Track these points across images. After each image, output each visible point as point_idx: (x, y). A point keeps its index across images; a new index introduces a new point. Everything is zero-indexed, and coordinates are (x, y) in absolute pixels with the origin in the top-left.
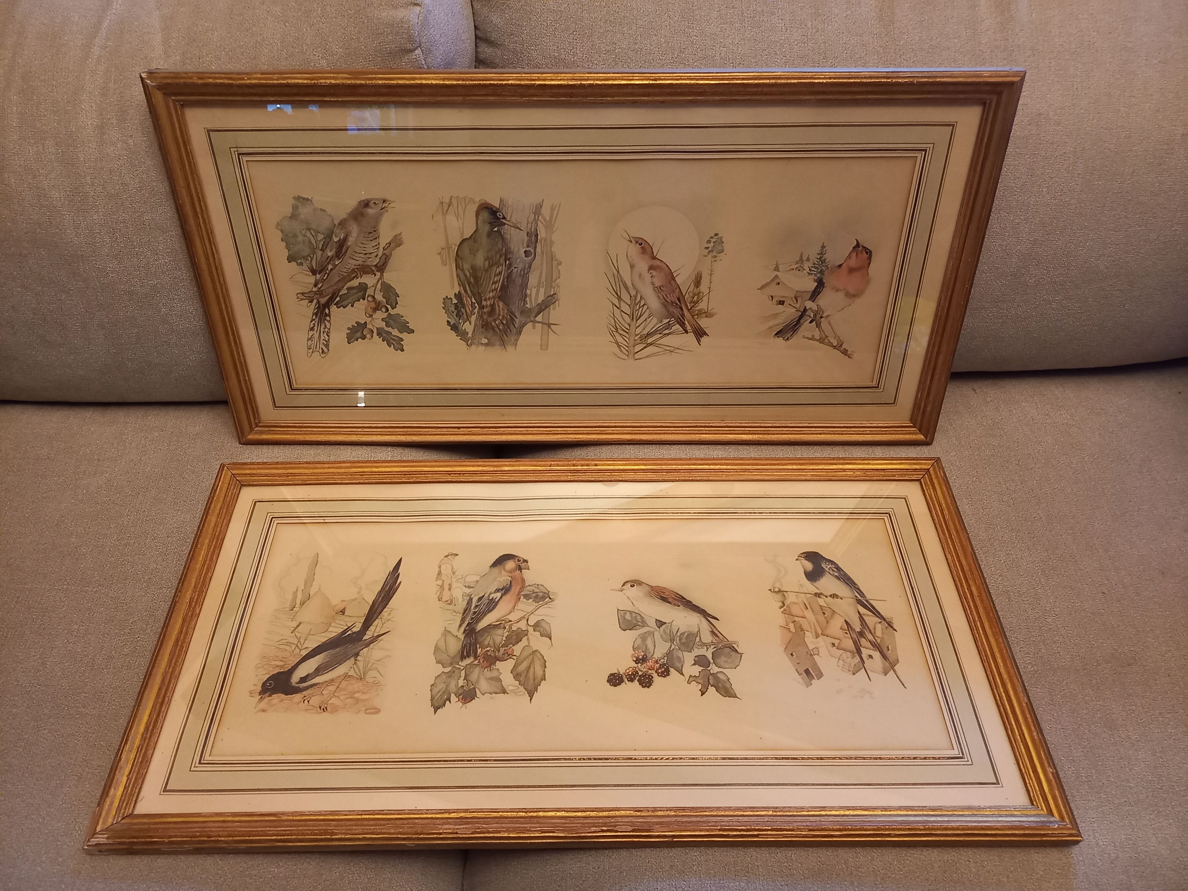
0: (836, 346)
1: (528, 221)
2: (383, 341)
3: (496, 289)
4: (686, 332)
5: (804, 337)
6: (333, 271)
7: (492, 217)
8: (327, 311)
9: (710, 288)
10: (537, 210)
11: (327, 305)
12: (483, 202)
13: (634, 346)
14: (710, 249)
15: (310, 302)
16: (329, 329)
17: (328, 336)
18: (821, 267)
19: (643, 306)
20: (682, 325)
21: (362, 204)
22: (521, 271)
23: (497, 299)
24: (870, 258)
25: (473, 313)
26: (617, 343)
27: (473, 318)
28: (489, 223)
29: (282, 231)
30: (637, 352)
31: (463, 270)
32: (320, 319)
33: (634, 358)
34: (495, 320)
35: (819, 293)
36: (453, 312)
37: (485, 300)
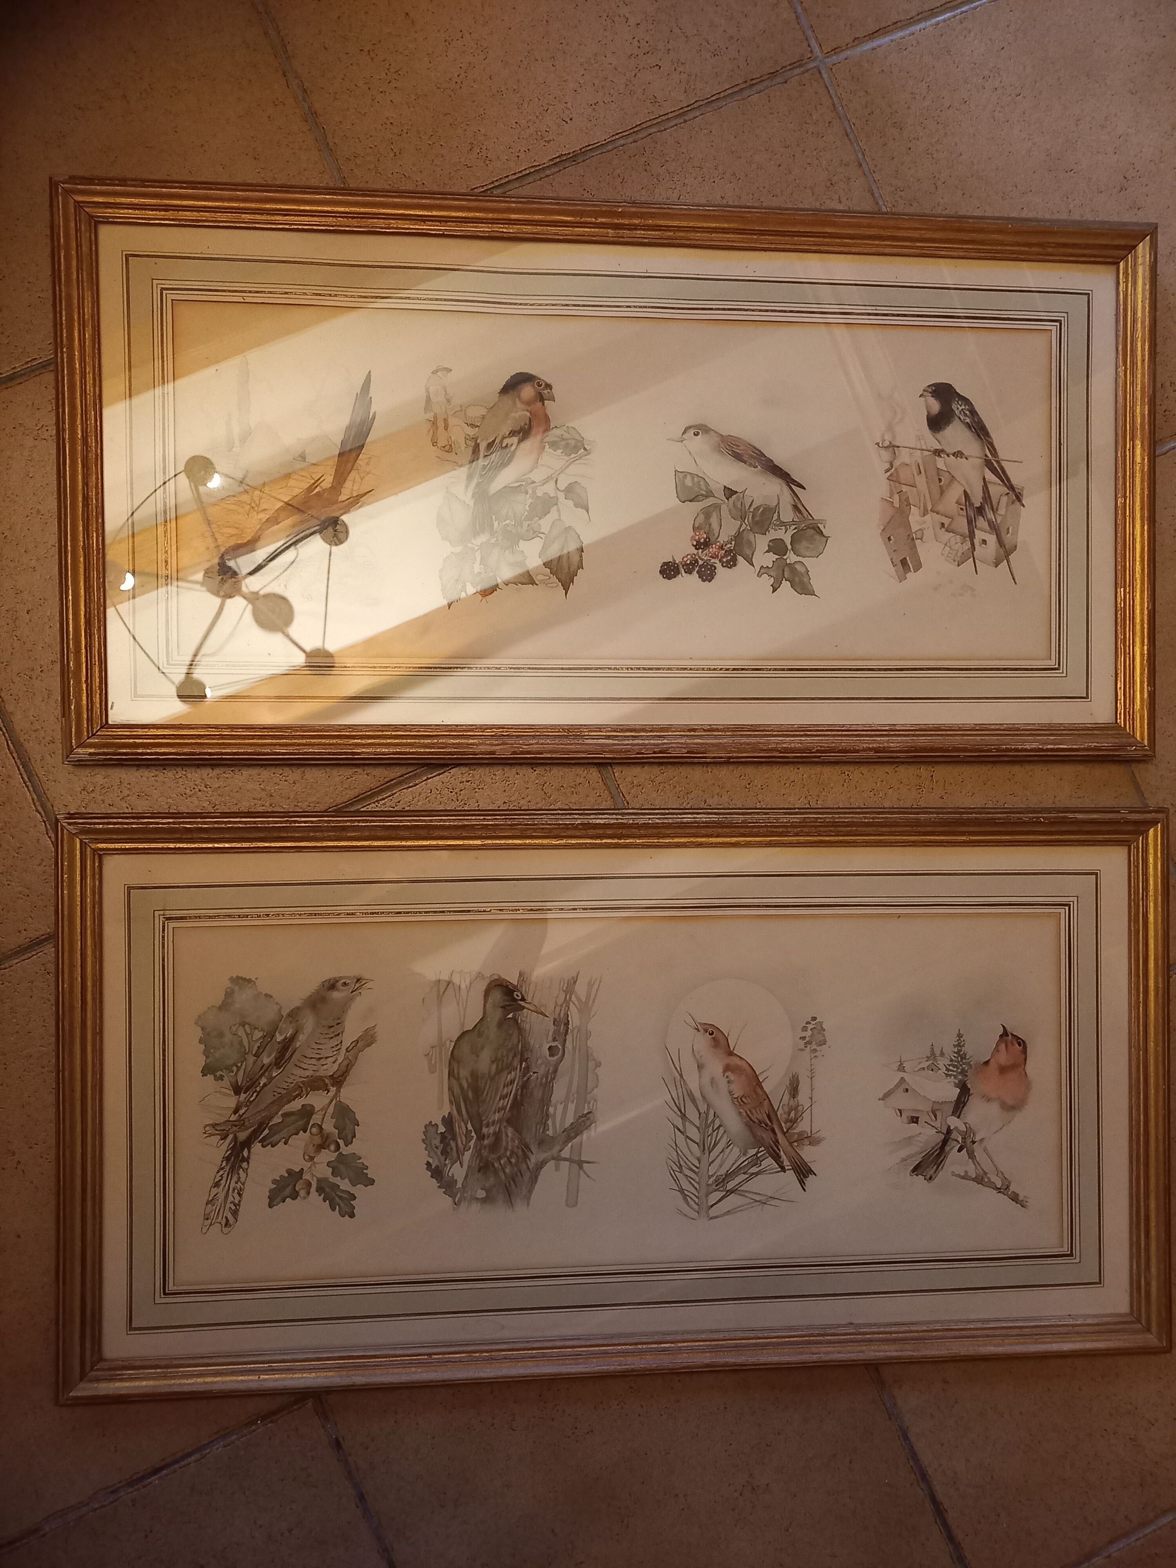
0: (1000, 1189)
1: (556, 1004)
2: (325, 1201)
3: (504, 1108)
4: (783, 1169)
5: (953, 1174)
6: (266, 1088)
7: (506, 998)
8: (245, 1153)
9: (811, 1098)
10: (569, 987)
11: (247, 1143)
12: (496, 977)
13: (707, 1195)
14: (807, 1039)
15: (222, 1139)
16: (243, 1184)
17: (240, 1195)
18: (961, 1065)
19: (718, 1128)
20: (777, 1158)
21: (326, 984)
22: (542, 1079)
23: (505, 1124)
24: (1025, 1051)
25: (467, 1148)
26: (682, 1191)
27: (467, 1156)
28: (502, 1007)
29: (203, 1029)
30: (712, 1206)
31: (458, 1079)
32: (232, 1169)
33: (708, 1216)
34: (499, 1158)
35: (965, 1104)
36: (437, 1148)
37: (488, 1126)
